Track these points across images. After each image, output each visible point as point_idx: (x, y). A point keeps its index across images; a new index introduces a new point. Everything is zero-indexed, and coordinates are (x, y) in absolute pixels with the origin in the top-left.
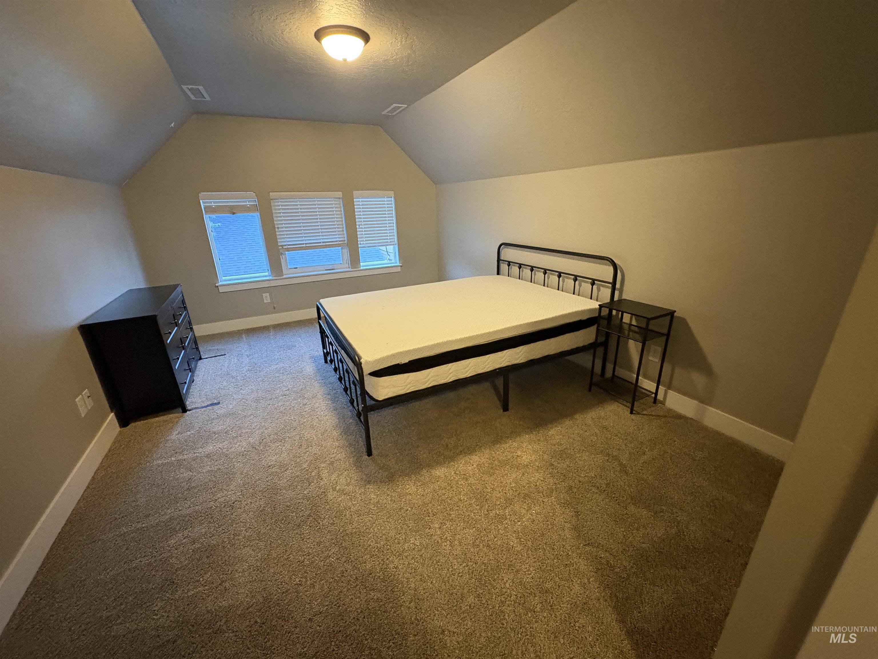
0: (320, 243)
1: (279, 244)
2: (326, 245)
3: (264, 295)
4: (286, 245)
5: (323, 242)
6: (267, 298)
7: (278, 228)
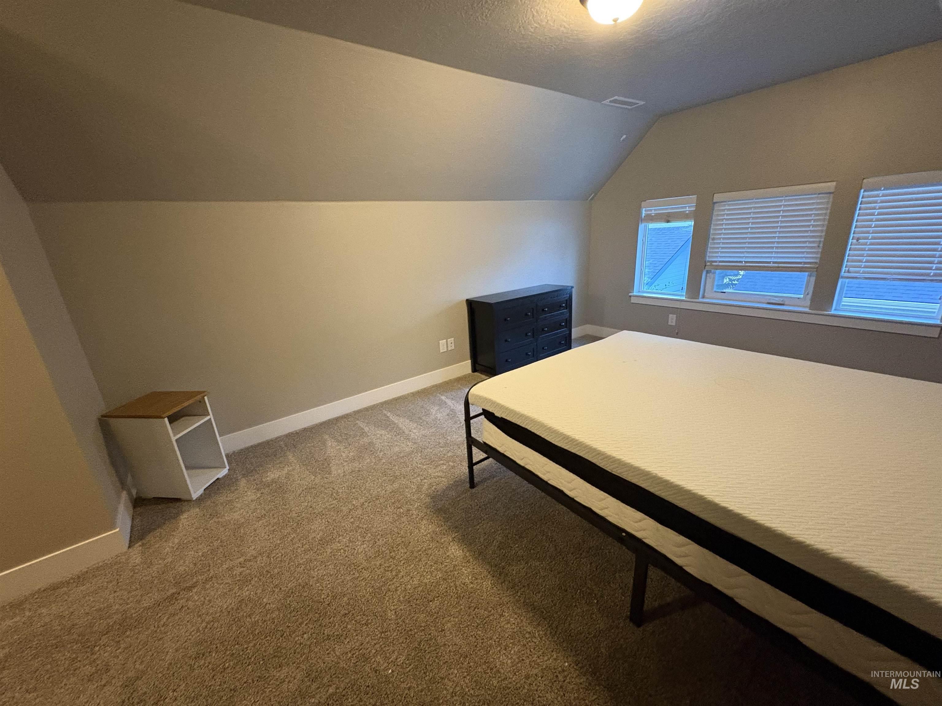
0: (769, 262)
1: (708, 259)
2: (778, 267)
3: (671, 316)
4: (716, 262)
5: (774, 263)
6: (672, 320)
7: (713, 239)
